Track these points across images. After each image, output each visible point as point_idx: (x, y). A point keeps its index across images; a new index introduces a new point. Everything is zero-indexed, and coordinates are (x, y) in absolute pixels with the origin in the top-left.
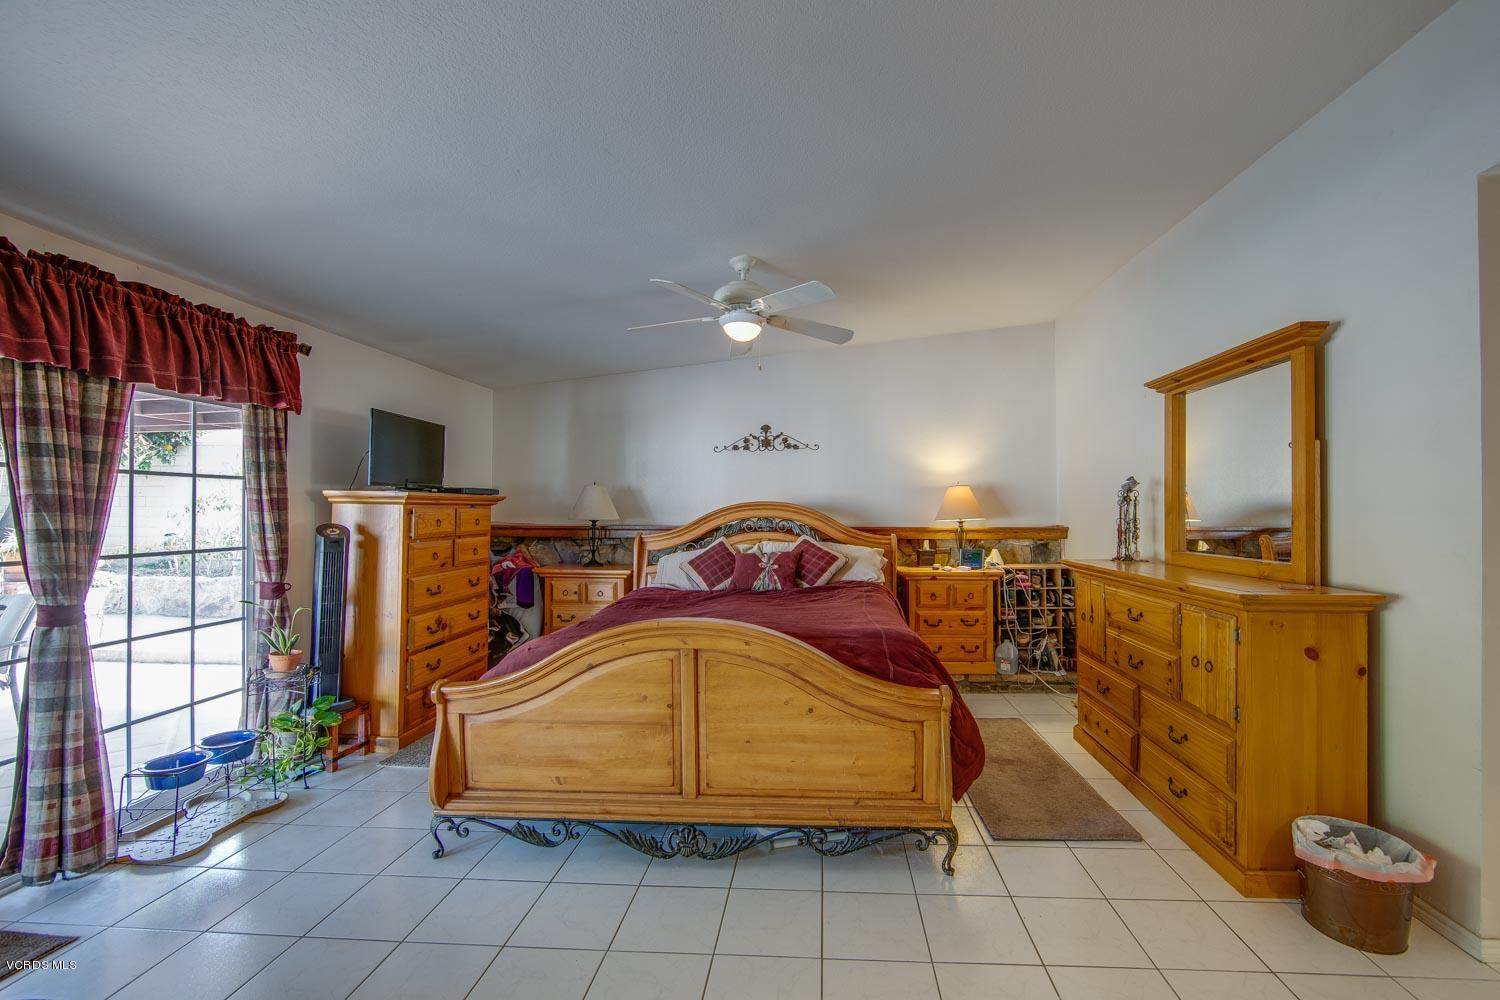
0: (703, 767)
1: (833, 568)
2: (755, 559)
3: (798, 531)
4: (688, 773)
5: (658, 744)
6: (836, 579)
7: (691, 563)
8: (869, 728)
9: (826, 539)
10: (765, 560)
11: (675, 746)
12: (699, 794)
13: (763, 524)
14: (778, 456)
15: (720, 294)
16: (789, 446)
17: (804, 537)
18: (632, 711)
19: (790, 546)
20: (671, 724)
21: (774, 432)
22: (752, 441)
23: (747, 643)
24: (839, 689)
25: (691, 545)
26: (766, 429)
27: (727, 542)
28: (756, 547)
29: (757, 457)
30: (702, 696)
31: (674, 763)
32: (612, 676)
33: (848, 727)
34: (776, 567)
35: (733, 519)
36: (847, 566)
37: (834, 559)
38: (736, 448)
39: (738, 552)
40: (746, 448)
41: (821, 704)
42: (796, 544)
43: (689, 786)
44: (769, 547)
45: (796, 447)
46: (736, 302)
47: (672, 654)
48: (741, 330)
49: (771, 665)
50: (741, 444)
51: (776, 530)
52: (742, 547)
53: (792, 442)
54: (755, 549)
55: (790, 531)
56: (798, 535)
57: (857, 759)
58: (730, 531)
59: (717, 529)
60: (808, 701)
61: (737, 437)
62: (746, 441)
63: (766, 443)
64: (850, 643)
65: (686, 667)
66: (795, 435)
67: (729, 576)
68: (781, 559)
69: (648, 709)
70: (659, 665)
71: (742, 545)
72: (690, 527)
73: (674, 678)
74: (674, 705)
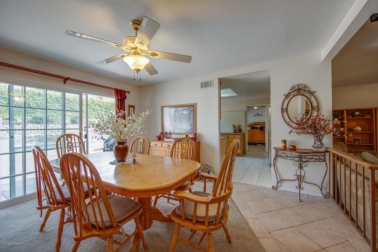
2: (257, 127)
3: (261, 125)
7: (250, 128)
11: (252, 138)
13: (258, 124)
14: (259, 116)
23: (257, 131)
24: (264, 134)
25: (250, 126)
26: (258, 114)
29: (257, 117)
30: (254, 134)
43: (253, 140)
44: (258, 126)
45: (262, 116)
48: (255, 108)
49: (259, 132)
50: (255, 115)
58: (254, 125)
59: (252, 125)
63: (258, 115)
66: (261, 114)
67: (254, 129)
68: (260, 127)
69: (250, 135)
70: (251, 132)
71: (255, 126)
72: (249, 125)
73: (252, 133)
74: (252, 135)
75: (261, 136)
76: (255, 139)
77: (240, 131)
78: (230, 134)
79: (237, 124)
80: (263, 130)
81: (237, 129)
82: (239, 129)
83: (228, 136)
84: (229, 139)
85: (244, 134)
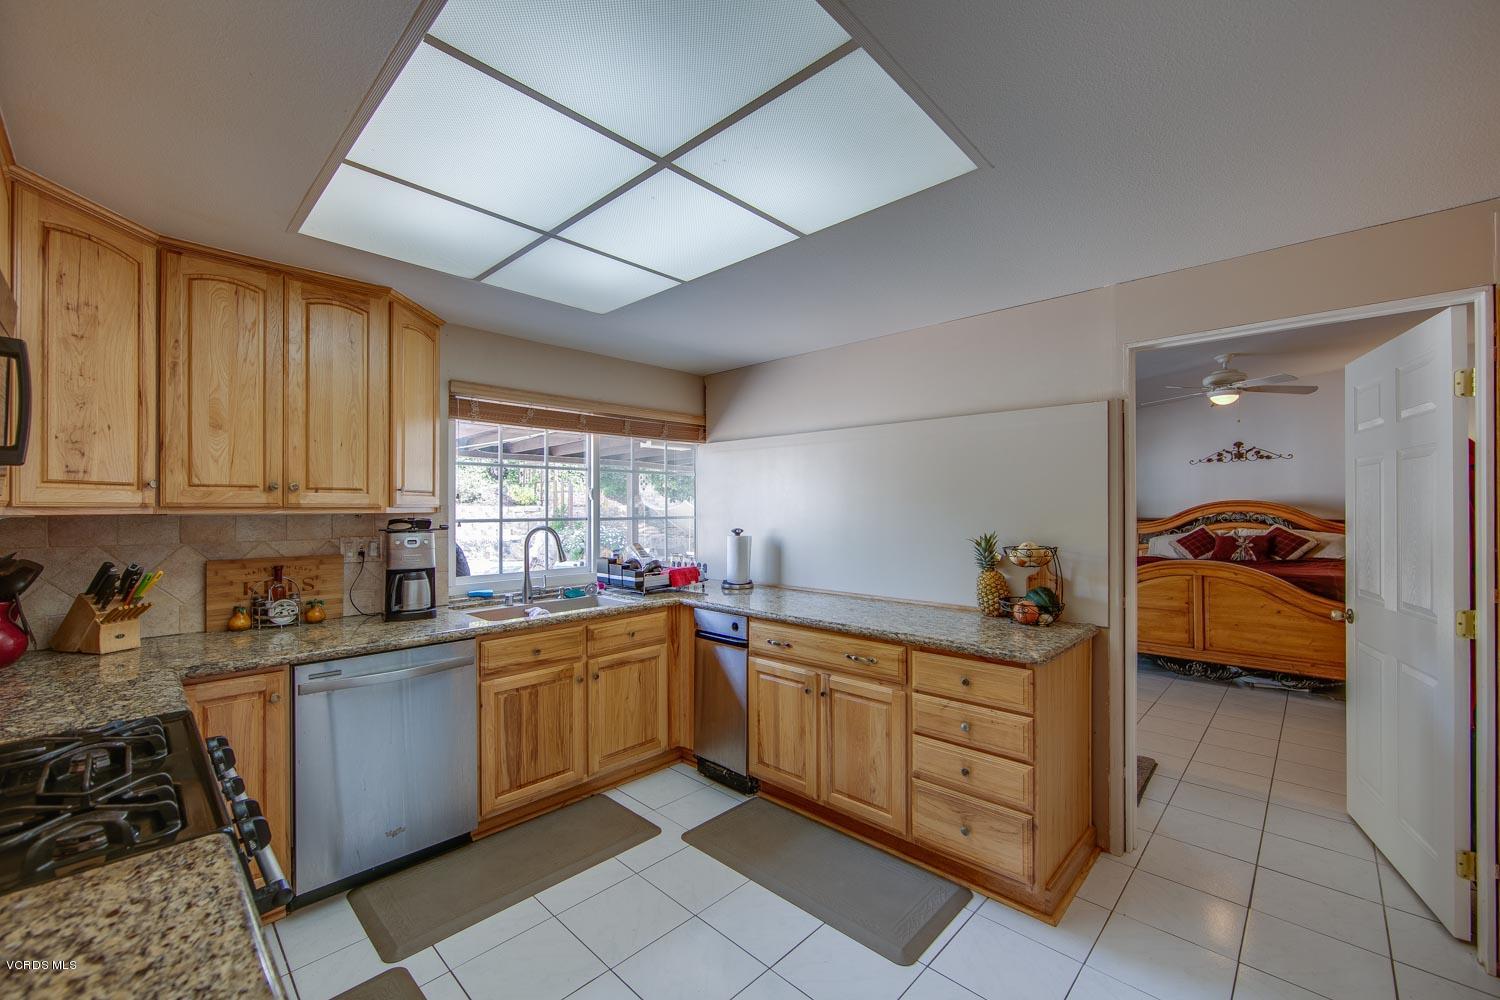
0: (1207, 637)
1: (1305, 548)
2: (1232, 540)
3: (1271, 522)
4: (1198, 637)
5: (1180, 621)
6: (1309, 556)
7: (1179, 541)
8: (1322, 625)
9: (1297, 526)
10: (1241, 540)
11: (1190, 623)
12: (1204, 649)
13: (1238, 517)
14: (1251, 465)
15: (1207, 381)
16: (1262, 457)
17: (1276, 526)
18: (1164, 604)
19: (1264, 532)
20: (1186, 612)
21: (1247, 446)
22: (1225, 454)
23: (1236, 574)
24: (1299, 602)
25: (1180, 528)
26: (1238, 445)
27: (1209, 529)
28: (1232, 532)
29: (1230, 467)
30: (1207, 599)
31: (1190, 632)
32: (1153, 587)
33: (1306, 622)
34: (1251, 545)
35: (1210, 513)
36: (1318, 547)
37: (1306, 541)
38: (1209, 460)
39: (1217, 535)
40: (1220, 460)
41: (1284, 608)
42: (1268, 531)
43: (1198, 642)
44: (1243, 532)
45: (1268, 457)
46: (1220, 384)
47: (1188, 578)
48: (1223, 399)
49: (1252, 586)
50: (1215, 457)
51: (1249, 521)
52: (1219, 532)
53: (1266, 454)
54: (1232, 533)
55: (1263, 522)
56: (1271, 525)
57: (1313, 641)
58: (1207, 521)
59: (1196, 520)
60: (1277, 606)
61: (1212, 453)
62: (1220, 455)
63: (1239, 456)
64: (1308, 581)
65: (1196, 585)
66: (1265, 447)
67: (1210, 551)
68: (1256, 540)
69: (1175, 604)
70: (1180, 582)
71: (1220, 530)
72: (1172, 519)
73: (1189, 589)
74: (1189, 603)
75: (1277, 620)
76: (1219, 635)
77: (1043, 609)
78: (925, 648)
79: (1017, 535)
80: (1285, 563)
81: (1019, 582)
82: (1036, 585)
83: (906, 662)
84: (908, 699)
85: (1097, 640)
